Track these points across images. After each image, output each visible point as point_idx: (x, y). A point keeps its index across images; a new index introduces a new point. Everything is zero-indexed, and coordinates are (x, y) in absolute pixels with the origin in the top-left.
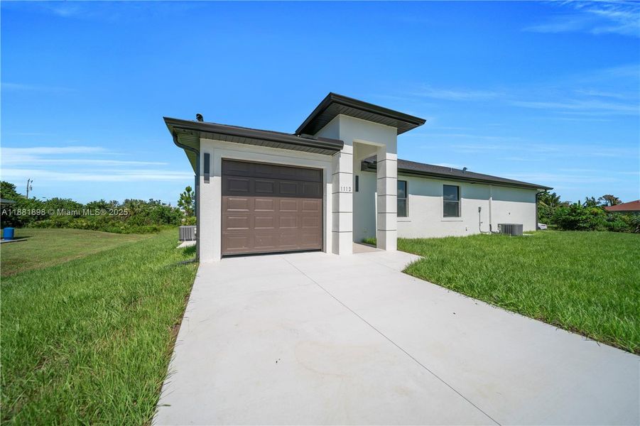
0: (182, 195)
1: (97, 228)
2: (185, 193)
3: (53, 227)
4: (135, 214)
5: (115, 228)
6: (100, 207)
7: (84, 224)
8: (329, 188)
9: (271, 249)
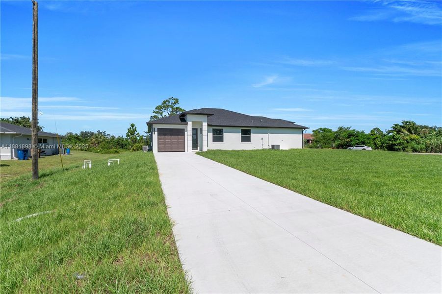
0: (128, 129)
2: (130, 128)
8: (186, 133)
9: (170, 150)
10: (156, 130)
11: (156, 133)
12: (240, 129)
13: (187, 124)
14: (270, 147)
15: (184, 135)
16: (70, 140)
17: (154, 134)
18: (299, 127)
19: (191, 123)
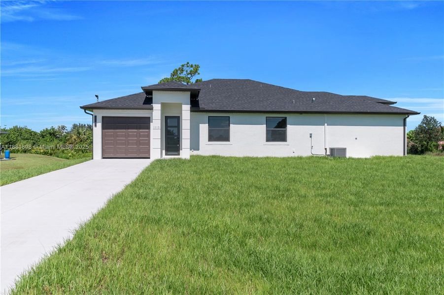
1: (51, 154)
3: (21, 152)
4: (81, 141)
5: (64, 155)
6: (50, 134)
7: (42, 151)
8: (152, 125)
9: (124, 156)
10: (99, 119)
11: (99, 125)
12: (263, 117)
13: (152, 109)
14: (328, 153)
15: (149, 128)
16: (43, 137)
17: (96, 126)
18: (399, 111)
19: (159, 106)
